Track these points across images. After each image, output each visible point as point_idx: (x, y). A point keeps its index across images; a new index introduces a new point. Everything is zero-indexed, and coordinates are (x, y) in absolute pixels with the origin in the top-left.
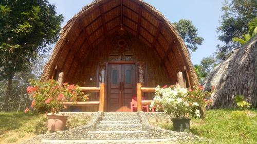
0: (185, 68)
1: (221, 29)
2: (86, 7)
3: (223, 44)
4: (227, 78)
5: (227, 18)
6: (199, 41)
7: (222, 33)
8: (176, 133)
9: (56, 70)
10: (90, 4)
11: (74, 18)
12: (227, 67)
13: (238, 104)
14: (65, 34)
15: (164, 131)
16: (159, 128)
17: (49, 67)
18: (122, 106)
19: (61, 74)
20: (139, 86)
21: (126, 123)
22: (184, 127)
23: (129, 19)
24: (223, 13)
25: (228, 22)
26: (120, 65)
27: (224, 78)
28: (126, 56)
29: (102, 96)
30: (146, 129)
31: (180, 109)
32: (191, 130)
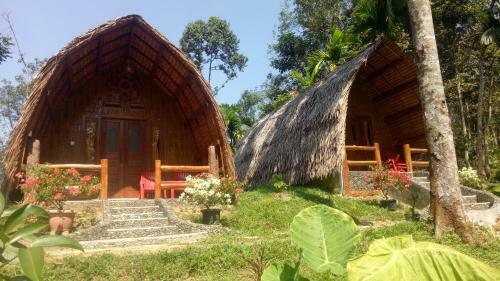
0: (218, 142)
1: (275, 48)
2: (78, 40)
3: (276, 72)
4: (272, 143)
5: (286, 32)
6: (241, 62)
7: (276, 56)
8: (207, 227)
9: (29, 138)
10: (84, 35)
11: (58, 56)
12: (273, 126)
13: (275, 185)
14: (45, 82)
15: (195, 225)
16: (189, 222)
17: (20, 134)
18: (124, 186)
19: (36, 143)
20: (158, 163)
21: (146, 216)
22: (215, 219)
23: (141, 53)
24: (280, 23)
25: (286, 39)
26: (122, 122)
27: (269, 142)
28: (132, 107)
29: (105, 178)
30: (174, 223)
31: (212, 200)
32: (220, 221)
